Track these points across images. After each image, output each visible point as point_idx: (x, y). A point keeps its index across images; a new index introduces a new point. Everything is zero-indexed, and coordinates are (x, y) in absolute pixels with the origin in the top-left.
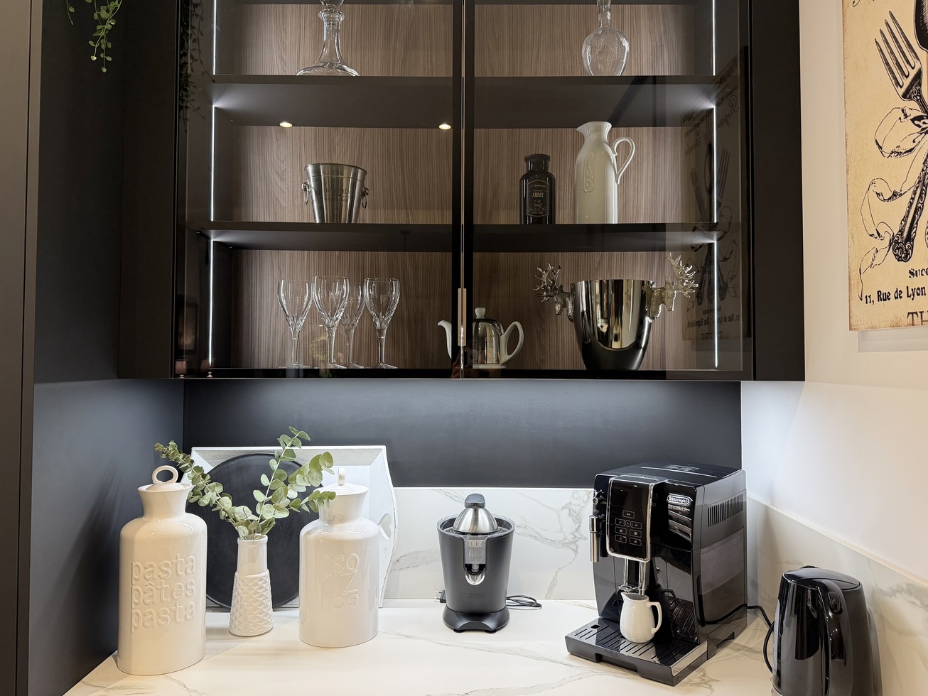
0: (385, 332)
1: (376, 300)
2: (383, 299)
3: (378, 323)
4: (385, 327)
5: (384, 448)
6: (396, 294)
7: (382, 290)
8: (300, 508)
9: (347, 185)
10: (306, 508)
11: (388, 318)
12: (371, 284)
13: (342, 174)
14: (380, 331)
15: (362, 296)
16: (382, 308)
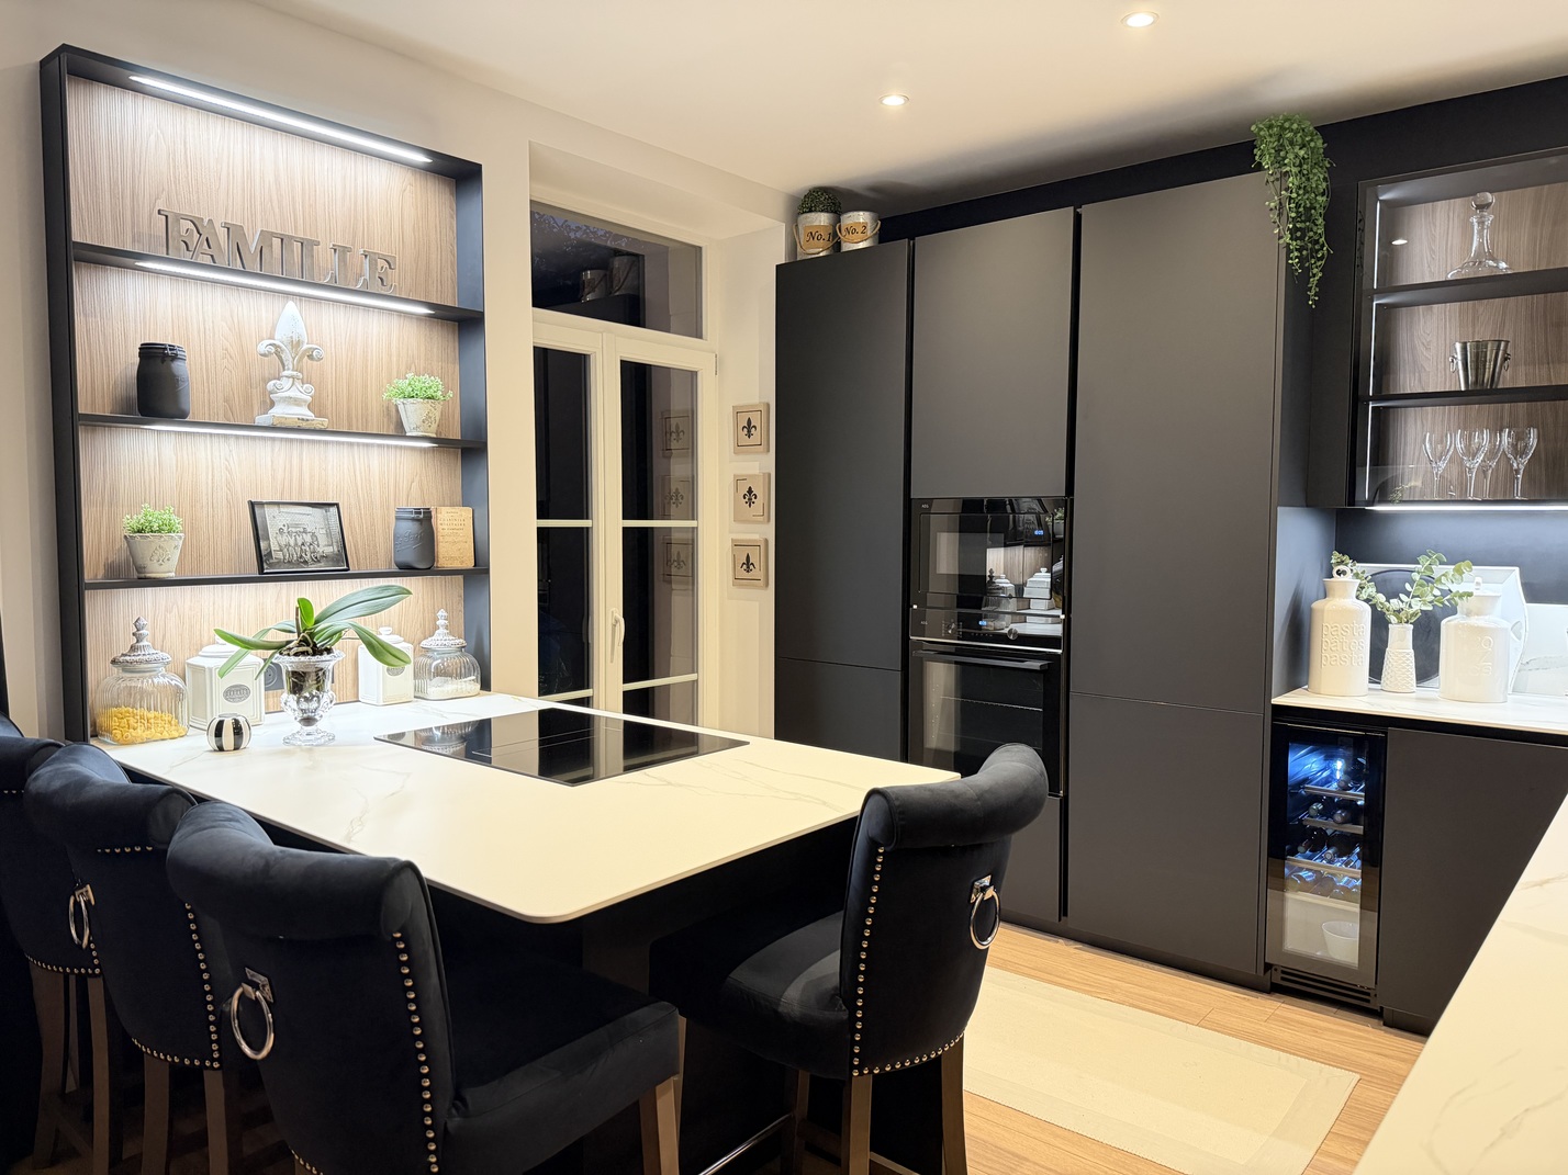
0: (1521, 472)
1: (1514, 446)
2: (1520, 445)
3: (1515, 465)
4: (1522, 467)
5: (1517, 569)
6: (1533, 441)
7: (1520, 437)
8: (1442, 603)
9: (1490, 356)
10: (1446, 603)
11: (1525, 460)
12: (1509, 432)
13: (1486, 348)
14: (1517, 471)
15: (1500, 441)
16: (1519, 452)
